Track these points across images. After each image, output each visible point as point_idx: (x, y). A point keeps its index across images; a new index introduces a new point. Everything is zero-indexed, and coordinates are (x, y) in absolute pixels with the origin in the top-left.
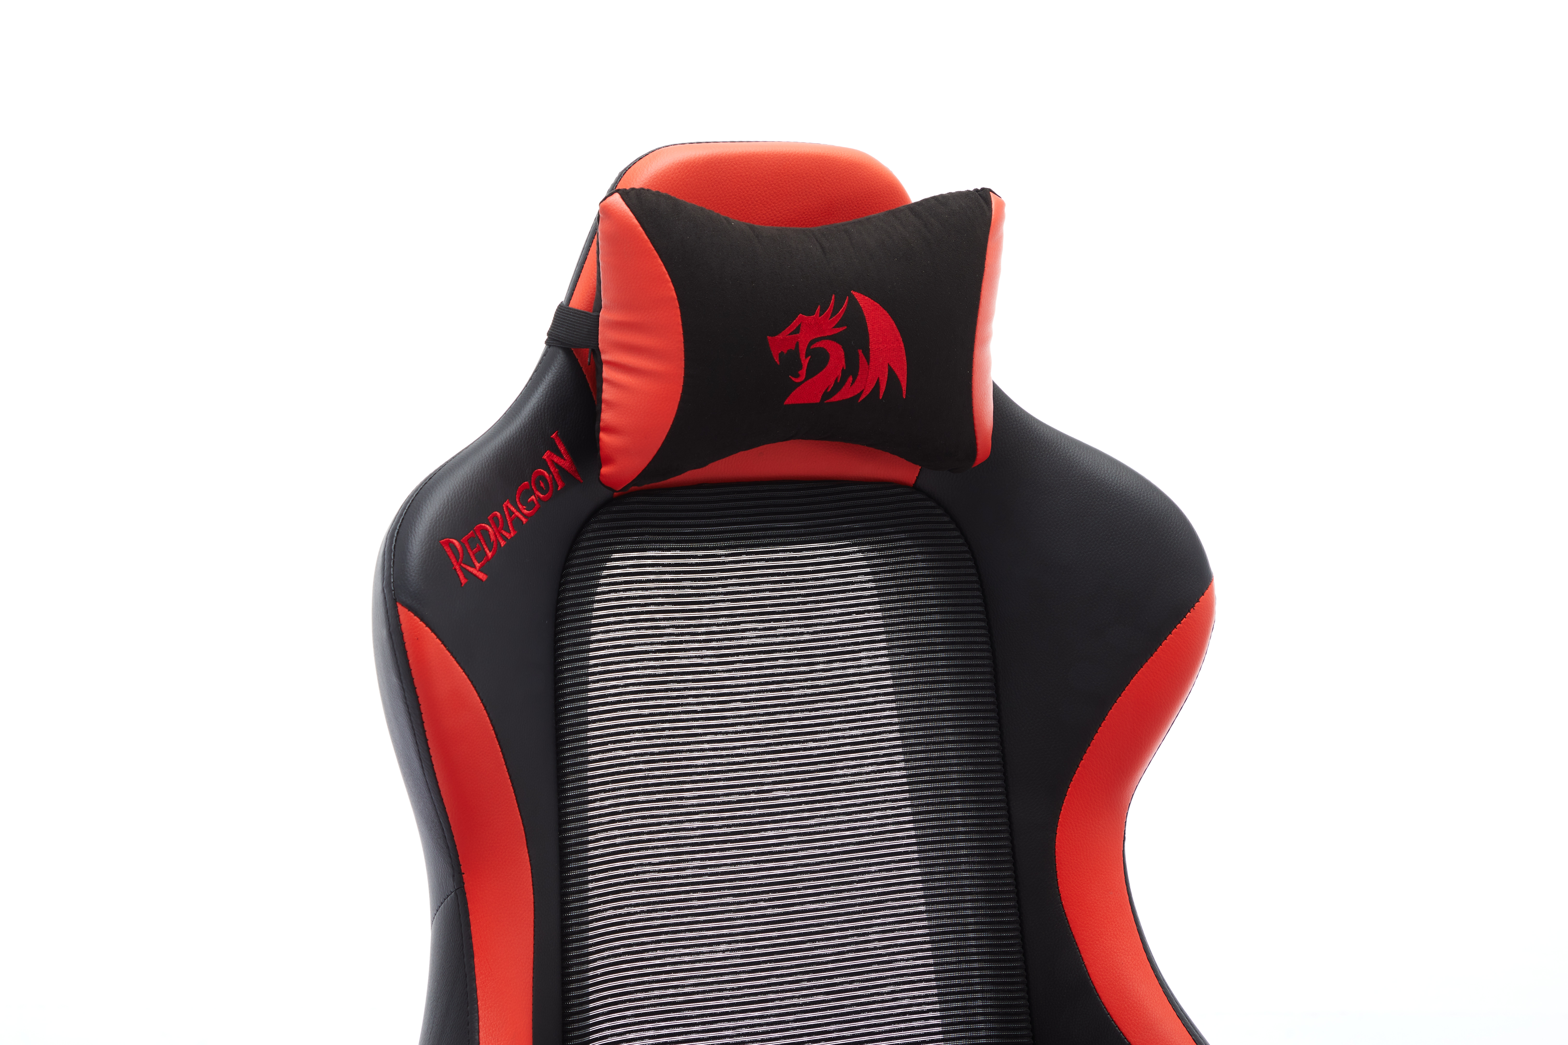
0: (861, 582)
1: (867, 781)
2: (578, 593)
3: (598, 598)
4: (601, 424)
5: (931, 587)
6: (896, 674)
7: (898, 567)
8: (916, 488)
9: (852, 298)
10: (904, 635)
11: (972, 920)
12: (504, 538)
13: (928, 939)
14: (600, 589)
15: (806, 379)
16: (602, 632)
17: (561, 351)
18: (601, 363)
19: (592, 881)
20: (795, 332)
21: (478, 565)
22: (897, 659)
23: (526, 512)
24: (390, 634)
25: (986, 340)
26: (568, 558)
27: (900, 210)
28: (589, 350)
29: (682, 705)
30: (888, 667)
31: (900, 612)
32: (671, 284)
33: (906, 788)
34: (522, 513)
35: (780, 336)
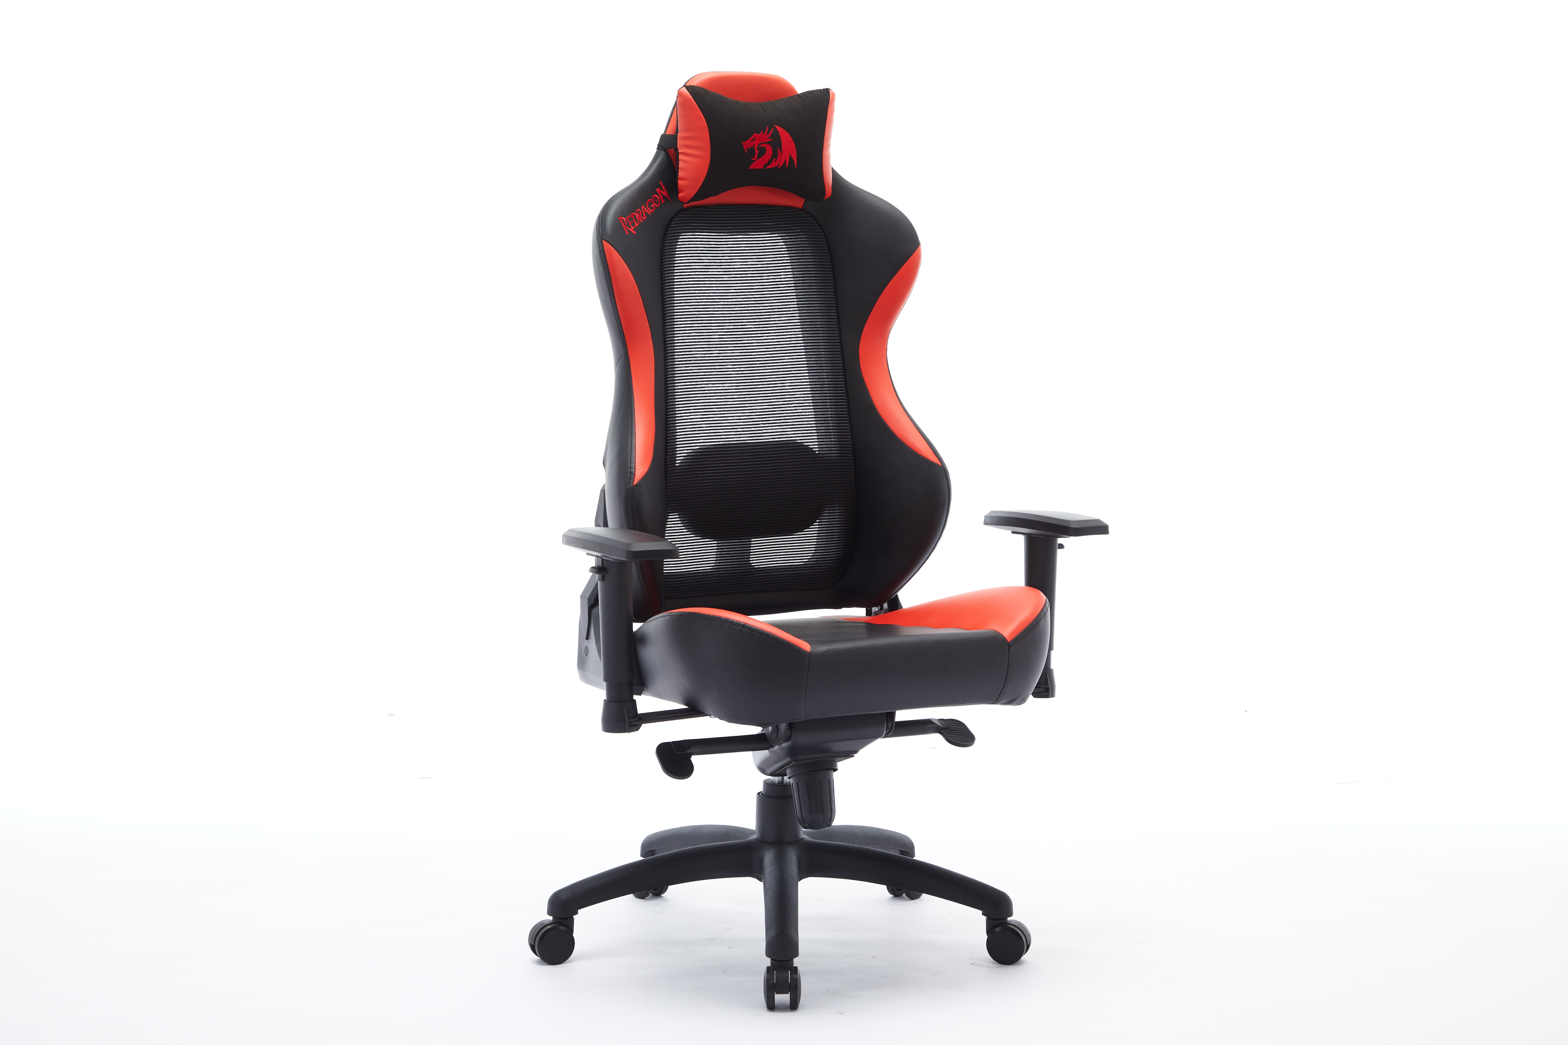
0: (781, 245)
1: (784, 323)
2: (670, 244)
3: (678, 247)
4: (679, 177)
5: (809, 248)
6: (795, 282)
7: (795, 240)
8: (802, 209)
9: (775, 128)
10: (798, 267)
11: (826, 380)
12: (642, 219)
13: (809, 386)
14: (678, 243)
15: (757, 159)
16: (680, 260)
17: (663, 151)
18: (678, 153)
19: (676, 355)
20: (754, 140)
21: (632, 228)
22: (795, 276)
23: (650, 210)
24: (600, 252)
25: (828, 146)
26: (666, 231)
27: (794, 96)
28: (673, 149)
29: (711, 290)
30: (792, 279)
31: (797, 258)
32: (705, 121)
33: (800, 327)
34: (649, 211)
35: (747, 142)
